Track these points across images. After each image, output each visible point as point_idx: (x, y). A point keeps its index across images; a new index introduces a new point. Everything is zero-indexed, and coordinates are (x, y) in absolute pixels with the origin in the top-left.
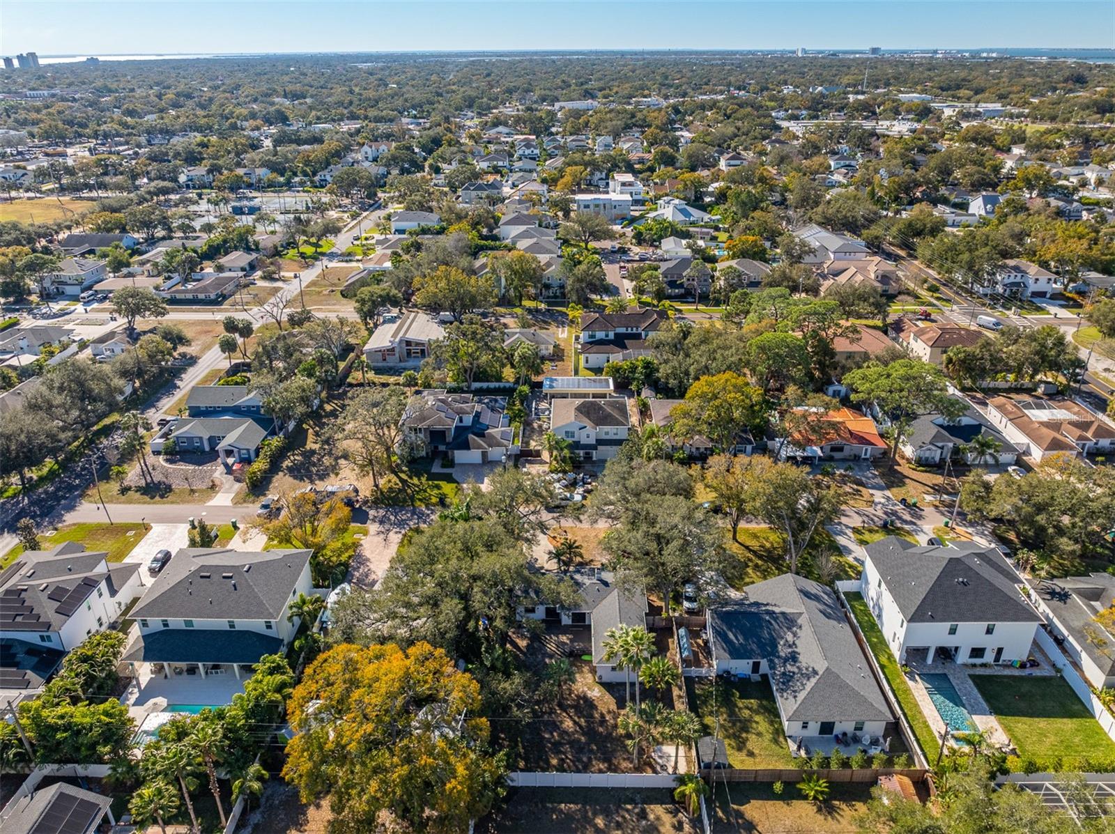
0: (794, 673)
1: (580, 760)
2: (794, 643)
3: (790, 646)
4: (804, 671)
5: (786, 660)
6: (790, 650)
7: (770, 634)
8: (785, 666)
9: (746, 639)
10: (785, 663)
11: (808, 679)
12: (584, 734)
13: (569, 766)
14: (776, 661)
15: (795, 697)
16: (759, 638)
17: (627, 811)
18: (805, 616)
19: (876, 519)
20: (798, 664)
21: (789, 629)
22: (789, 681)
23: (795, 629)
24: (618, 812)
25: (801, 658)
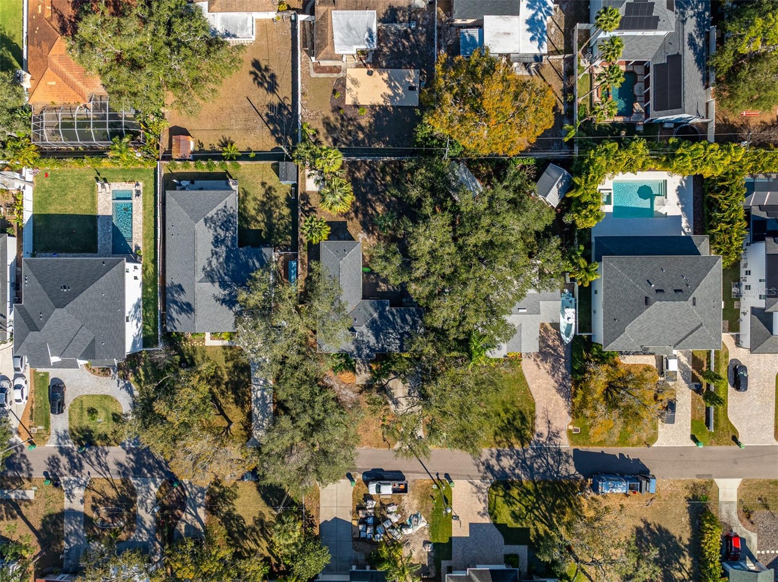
0: (220, 228)
1: (372, 179)
2: (213, 254)
3: (216, 253)
4: (213, 225)
5: (223, 241)
6: (217, 250)
7: (228, 266)
8: (225, 236)
9: (247, 262)
10: (224, 240)
11: (212, 217)
12: (370, 200)
13: (379, 175)
14: (229, 244)
15: (225, 207)
16: (237, 264)
17: (344, 144)
18: (197, 279)
19: (93, 459)
20: (215, 234)
21: (213, 270)
22: (226, 222)
23: (208, 269)
24: (350, 143)
25: (212, 239)
